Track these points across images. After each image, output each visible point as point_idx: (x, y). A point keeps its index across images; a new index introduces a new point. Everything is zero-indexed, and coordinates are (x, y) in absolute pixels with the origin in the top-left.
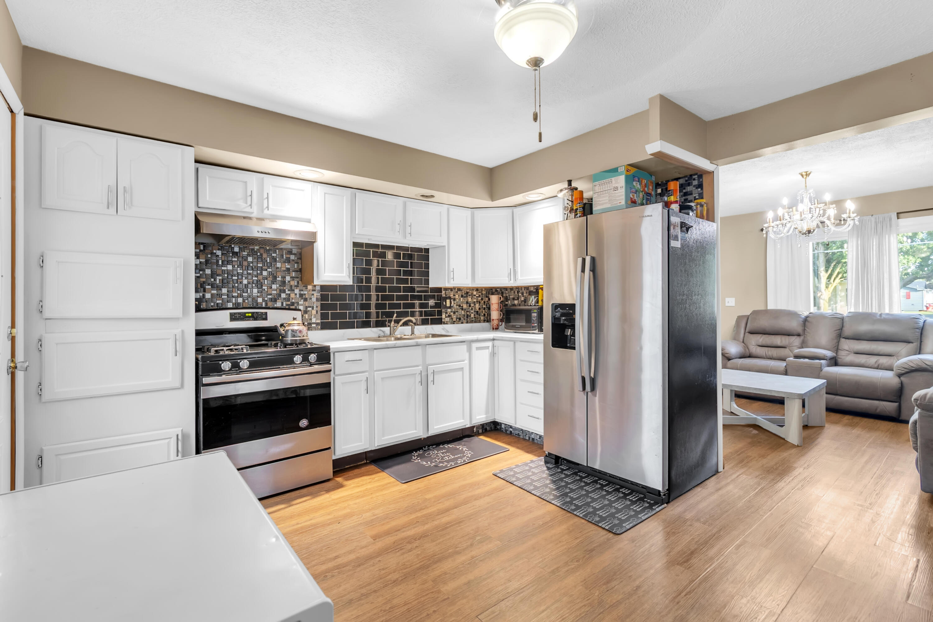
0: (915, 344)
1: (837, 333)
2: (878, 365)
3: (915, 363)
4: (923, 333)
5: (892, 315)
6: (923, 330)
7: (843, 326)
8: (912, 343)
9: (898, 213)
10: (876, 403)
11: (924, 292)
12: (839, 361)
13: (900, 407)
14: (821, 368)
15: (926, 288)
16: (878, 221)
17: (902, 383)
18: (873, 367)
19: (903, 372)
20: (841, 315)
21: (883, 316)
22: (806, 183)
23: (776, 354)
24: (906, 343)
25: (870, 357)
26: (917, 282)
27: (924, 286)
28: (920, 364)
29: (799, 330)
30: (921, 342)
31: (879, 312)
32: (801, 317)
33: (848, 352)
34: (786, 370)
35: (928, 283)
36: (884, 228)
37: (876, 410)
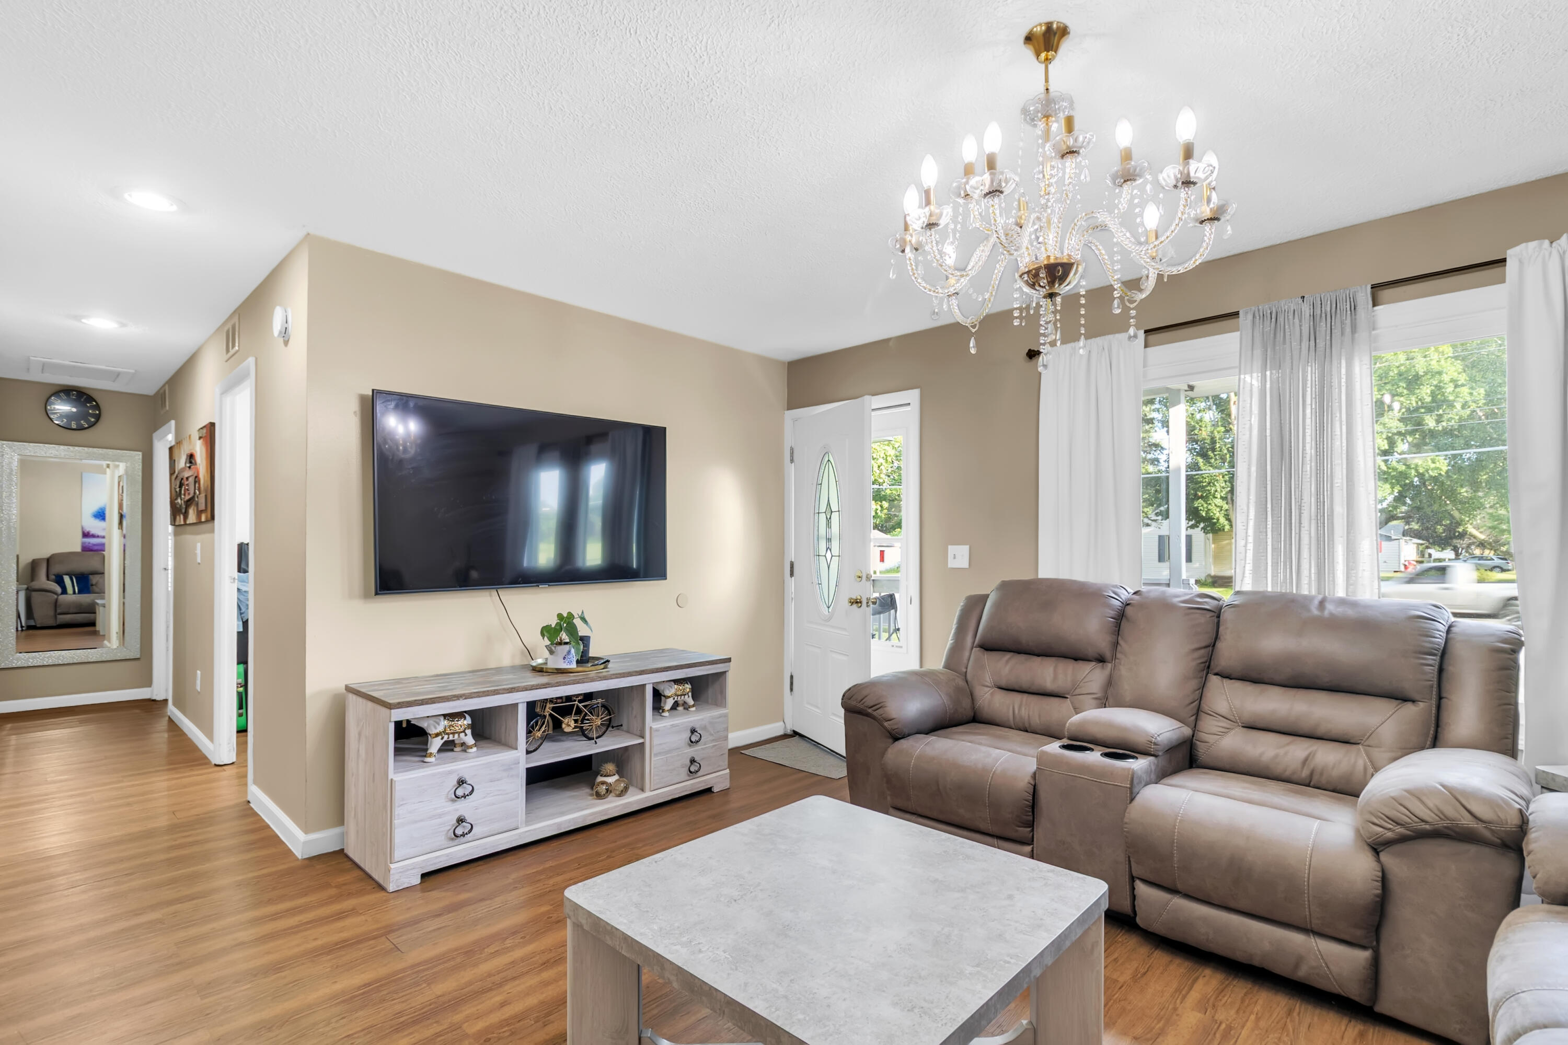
0: (1421, 705)
1: (1199, 658)
2: (1312, 774)
3: (1431, 805)
4: (1445, 666)
5: (1354, 604)
6: (1447, 656)
7: (1217, 637)
8: (1413, 701)
9: (1373, 287)
10: (1297, 939)
11: (1402, 542)
12: (1202, 751)
13: (1376, 964)
14: (1131, 793)
15: (1404, 535)
16: (1319, 312)
17: (1384, 880)
18: (1295, 777)
19: (1389, 835)
20: (1216, 602)
21: (1330, 608)
22: (1047, 80)
23: (1040, 716)
24: (1395, 702)
25: (1288, 744)
26: (1392, 525)
27: (1402, 531)
28: (1450, 811)
29: (1102, 643)
30: (1440, 698)
31: (1319, 593)
32: (1110, 606)
33: (1225, 723)
34: (1035, 786)
35: (1407, 527)
36: (1337, 332)
37: (1297, 966)
